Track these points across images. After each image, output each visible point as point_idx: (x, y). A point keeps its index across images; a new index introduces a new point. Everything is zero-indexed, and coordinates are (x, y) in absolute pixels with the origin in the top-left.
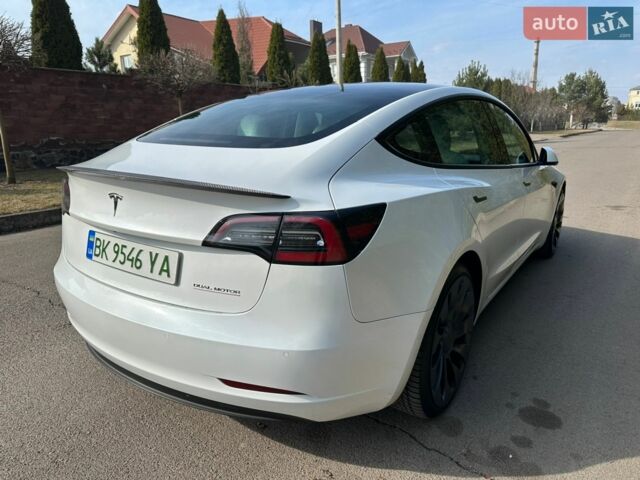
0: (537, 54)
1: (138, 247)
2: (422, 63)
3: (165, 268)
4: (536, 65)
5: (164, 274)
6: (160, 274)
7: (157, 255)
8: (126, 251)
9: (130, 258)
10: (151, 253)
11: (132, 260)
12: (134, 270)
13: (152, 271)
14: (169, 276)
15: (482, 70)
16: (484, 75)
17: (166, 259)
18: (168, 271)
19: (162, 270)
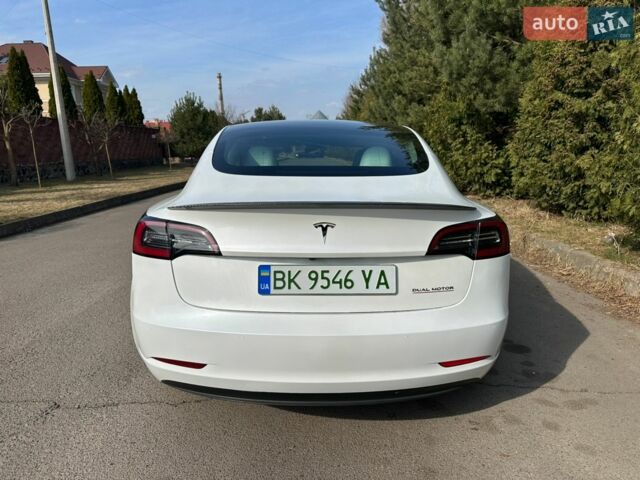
0: (221, 88)
1: (345, 269)
2: (134, 90)
3: (383, 281)
4: (221, 99)
5: (383, 287)
6: (378, 287)
7: (371, 272)
8: (330, 276)
9: (337, 280)
10: (363, 272)
11: (340, 282)
12: (344, 290)
13: (367, 287)
14: (388, 287)
15: (198, 101)
16: (201, 105)
17: (382, 273)
18: (386, 283)
19: (379, 283)
